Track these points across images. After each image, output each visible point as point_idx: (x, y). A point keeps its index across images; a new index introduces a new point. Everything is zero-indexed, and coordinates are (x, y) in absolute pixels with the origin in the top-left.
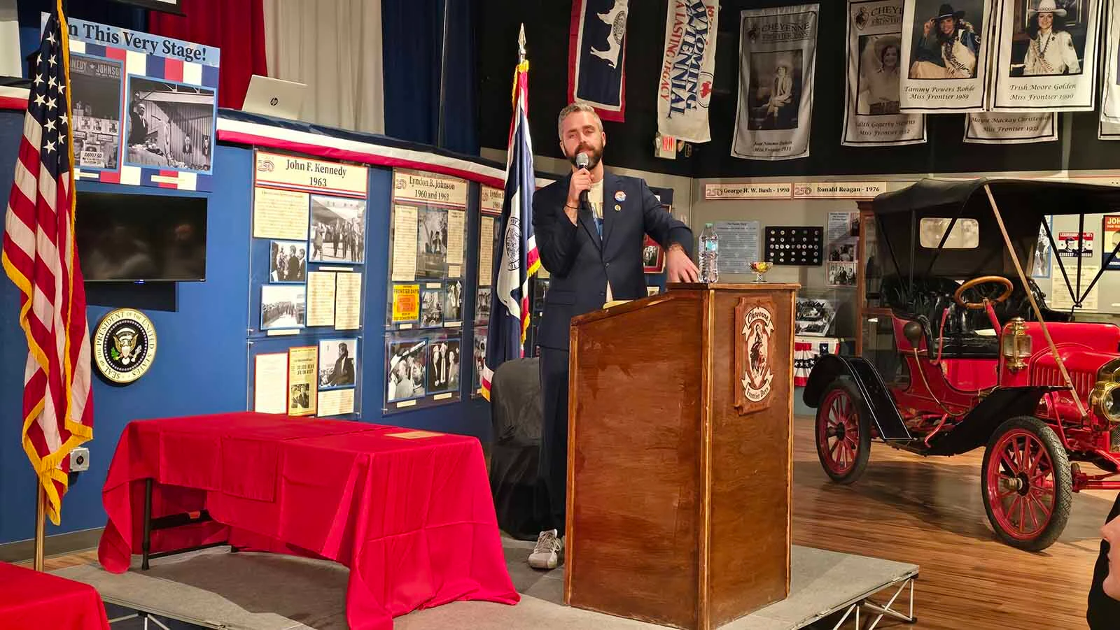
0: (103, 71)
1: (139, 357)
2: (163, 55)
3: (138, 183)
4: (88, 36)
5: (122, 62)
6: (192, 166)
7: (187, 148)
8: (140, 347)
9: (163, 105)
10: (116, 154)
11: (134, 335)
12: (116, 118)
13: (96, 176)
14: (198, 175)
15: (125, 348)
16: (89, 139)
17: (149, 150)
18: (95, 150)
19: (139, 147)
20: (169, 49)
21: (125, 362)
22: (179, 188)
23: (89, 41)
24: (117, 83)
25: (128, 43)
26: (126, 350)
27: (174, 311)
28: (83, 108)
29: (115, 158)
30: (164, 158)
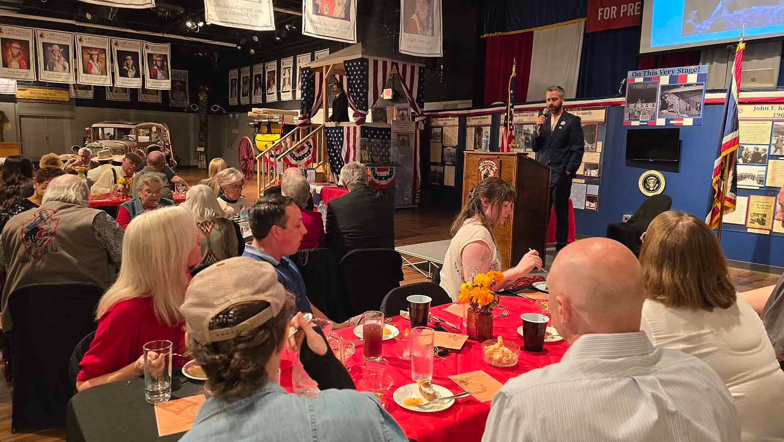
0: (650, 86)
1: (657, 188)
2: (677, 74)
3: (664, 124)
4: (645, 75)
5: (658, 81)
6: (690, 116)
7: (688, 109)
8: (658, 184)
9: (676, 94)
10: (654, 115)
11: (655, 180)
12: (655, 102)
13: (646, 123)
14: (693, 119)
15: (651, 184)
16: (643, 111)
17: (669, 111)
18: (645, 114)
19: (664, 111)
20: (680, 71)
21: (651, 189)
22: (684, 125)
23: (645, 77)
24: (655, 90)
25: (661, 73)
26: (652, 185)
27: (677, 172)
28: (641, 100)
29: (654, 116)
30: (676, 114)
